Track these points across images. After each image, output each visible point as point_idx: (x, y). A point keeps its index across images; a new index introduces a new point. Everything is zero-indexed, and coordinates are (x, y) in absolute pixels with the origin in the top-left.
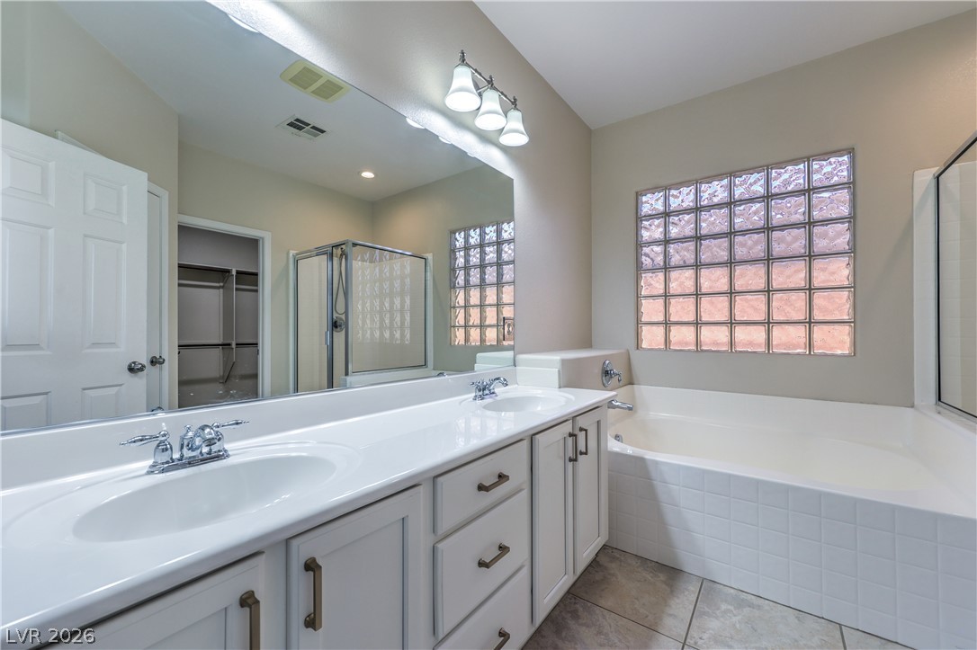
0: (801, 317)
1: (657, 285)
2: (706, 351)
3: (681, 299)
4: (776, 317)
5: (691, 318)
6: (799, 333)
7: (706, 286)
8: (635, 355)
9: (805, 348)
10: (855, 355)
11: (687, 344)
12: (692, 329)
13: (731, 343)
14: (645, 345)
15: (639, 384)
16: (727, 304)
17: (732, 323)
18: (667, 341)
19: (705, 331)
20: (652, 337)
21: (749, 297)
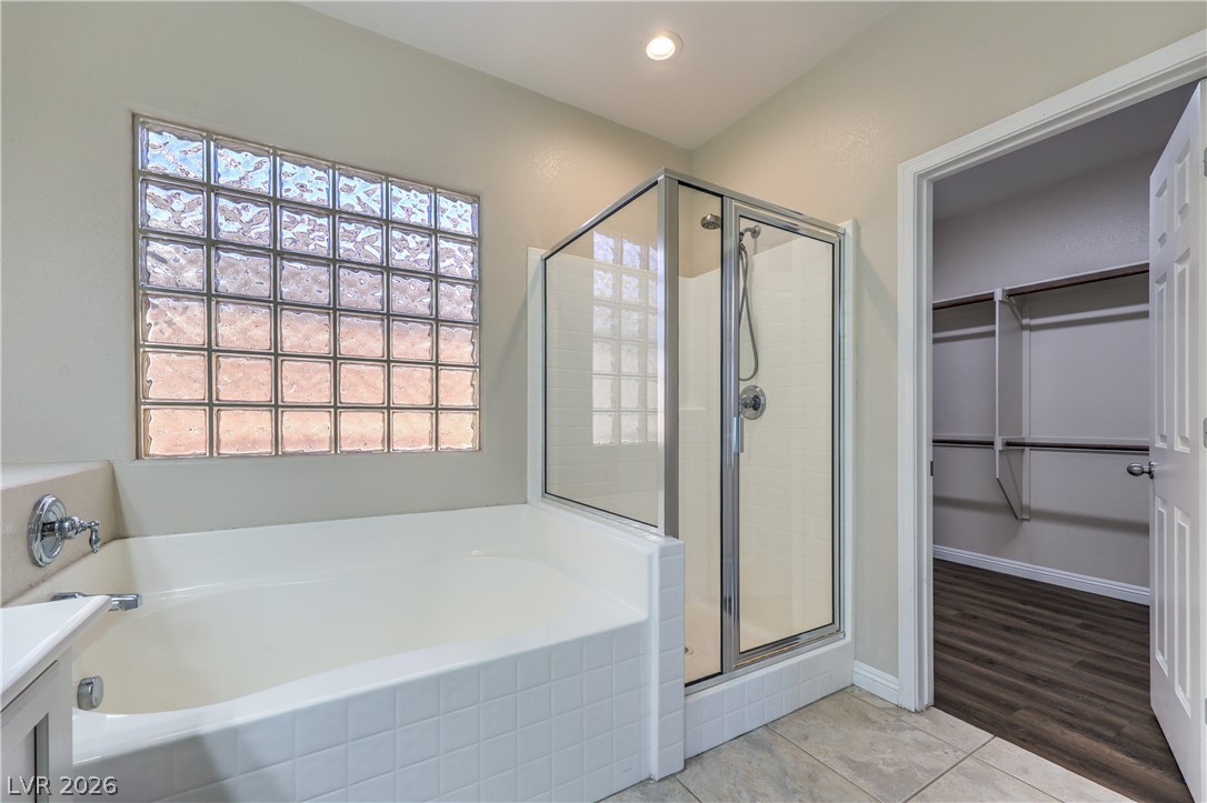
0: (426, 401)
1: (188, 328)
2: (292, 454)
3: (242, 361)
4: (398, 400)
5: (264, 395)
6: (422, 422)
7: (290, 341)
8: (130, 473)
9: (431, 443)
10: (480, 449)
11: (255, 443)
12: (266, 417)
13: (336, 439)
14: (156, 448)
15: (142, 535)
16: (329, 375)
17: (336, 407)
18: (213, 440)
19: (290, 421)
20: (173, 433)
21: (362, 367)
